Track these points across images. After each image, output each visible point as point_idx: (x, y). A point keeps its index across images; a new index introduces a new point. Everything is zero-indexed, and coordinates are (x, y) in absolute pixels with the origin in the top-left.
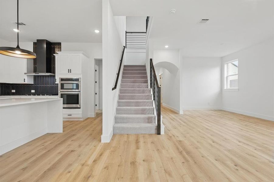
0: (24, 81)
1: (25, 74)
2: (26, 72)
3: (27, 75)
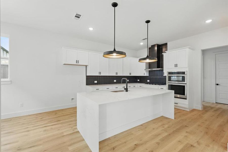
0: (144, 75)
3: (146, 71)
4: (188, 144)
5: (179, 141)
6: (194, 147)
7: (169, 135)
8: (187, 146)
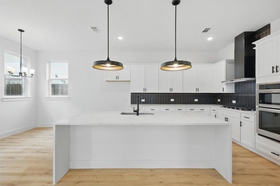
0: (223, 91)
1: (222, 82)
2: (224, 80)
3: (226, 83)
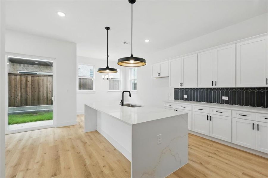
4: (60, 173)
5: (69, 168)
6: (53, 176)
7: (85, 165)
8: (59, 170)
